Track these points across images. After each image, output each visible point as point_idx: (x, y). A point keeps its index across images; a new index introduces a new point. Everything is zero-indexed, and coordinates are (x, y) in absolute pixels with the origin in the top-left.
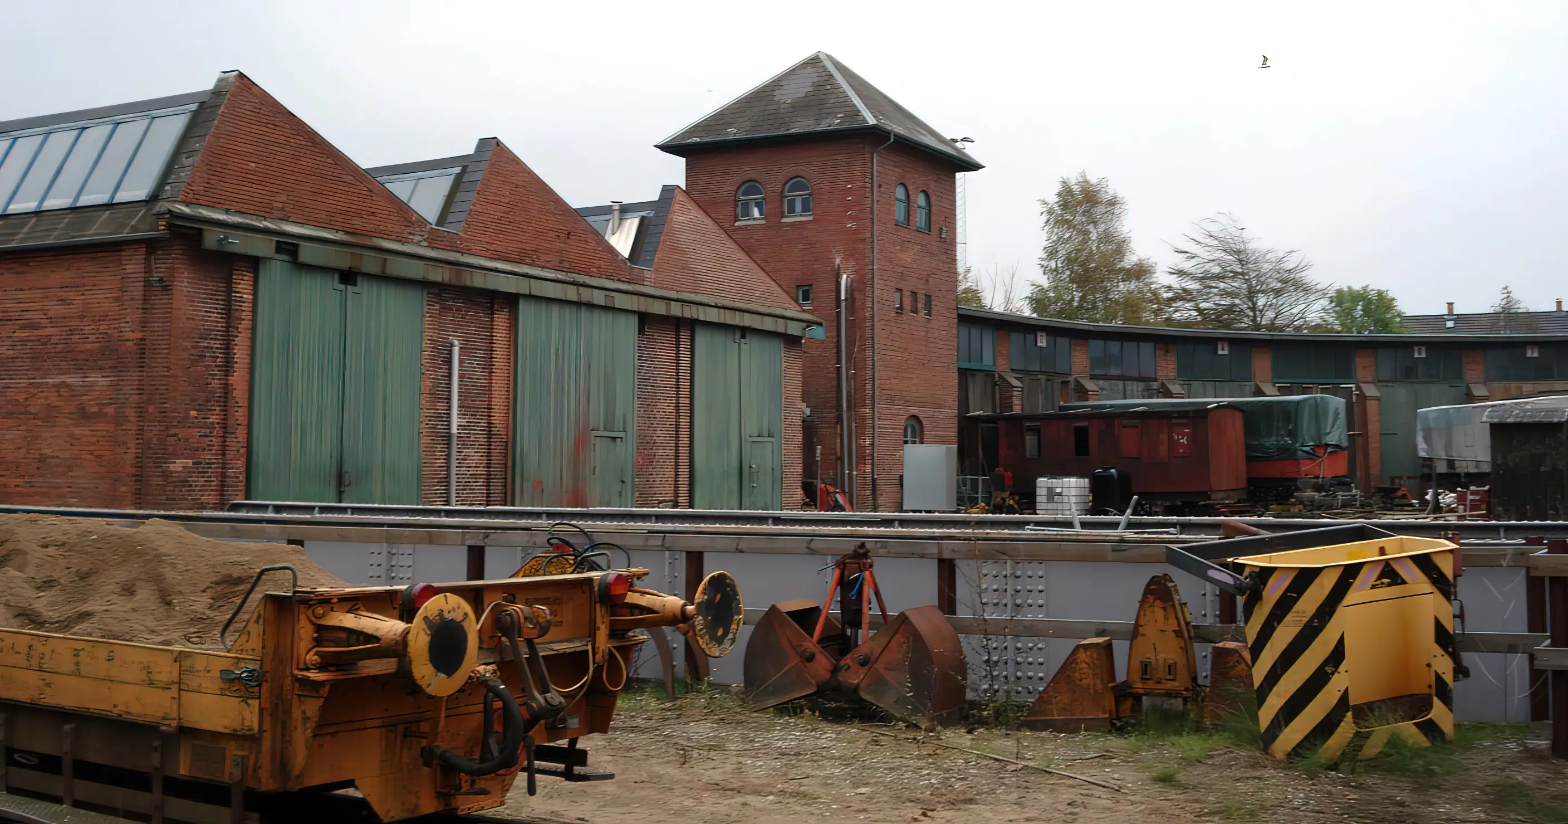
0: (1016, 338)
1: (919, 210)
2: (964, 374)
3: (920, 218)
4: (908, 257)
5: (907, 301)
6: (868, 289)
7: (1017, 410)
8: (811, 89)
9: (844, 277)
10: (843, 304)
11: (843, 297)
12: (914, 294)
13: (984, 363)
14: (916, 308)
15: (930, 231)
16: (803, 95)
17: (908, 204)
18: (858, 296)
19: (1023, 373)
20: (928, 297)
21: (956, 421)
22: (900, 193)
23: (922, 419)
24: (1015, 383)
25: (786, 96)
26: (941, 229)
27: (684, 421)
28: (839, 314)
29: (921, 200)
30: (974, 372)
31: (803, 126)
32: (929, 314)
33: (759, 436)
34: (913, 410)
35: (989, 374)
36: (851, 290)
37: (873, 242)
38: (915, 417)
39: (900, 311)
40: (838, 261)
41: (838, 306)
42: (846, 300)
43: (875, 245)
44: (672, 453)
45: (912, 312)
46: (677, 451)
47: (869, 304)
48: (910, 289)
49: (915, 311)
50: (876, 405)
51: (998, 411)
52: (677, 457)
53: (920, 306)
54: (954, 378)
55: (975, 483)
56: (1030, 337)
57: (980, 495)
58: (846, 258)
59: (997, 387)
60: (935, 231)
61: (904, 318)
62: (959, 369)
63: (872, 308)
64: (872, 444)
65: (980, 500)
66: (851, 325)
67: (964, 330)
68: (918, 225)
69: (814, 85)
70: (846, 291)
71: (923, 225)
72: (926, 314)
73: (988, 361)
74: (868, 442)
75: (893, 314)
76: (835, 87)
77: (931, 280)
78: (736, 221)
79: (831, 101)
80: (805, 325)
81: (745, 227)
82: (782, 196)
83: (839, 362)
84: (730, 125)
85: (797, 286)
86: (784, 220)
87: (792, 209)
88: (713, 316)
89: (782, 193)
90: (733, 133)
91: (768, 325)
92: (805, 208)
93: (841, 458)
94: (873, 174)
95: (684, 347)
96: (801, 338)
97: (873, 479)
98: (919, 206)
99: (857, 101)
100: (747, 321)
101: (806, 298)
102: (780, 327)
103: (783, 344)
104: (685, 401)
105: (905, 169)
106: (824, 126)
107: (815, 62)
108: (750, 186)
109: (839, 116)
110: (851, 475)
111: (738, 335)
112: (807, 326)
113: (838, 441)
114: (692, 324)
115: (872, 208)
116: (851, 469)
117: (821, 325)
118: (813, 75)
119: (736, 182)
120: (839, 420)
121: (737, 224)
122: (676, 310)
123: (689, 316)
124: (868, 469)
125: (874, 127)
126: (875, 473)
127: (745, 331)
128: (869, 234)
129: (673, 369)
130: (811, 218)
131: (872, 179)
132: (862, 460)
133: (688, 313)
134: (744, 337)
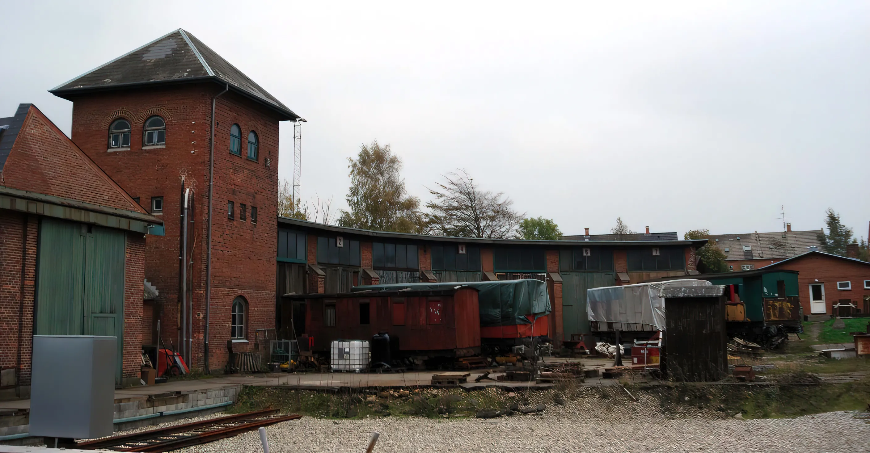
0: (322, 240)
1: (249, 145)
2: (281, 265)
3: (250, 151)
4: (239, 178)
5: (238, 211)
6: (205, 200)
7: (321, 291)
8: (171, 52)
9: (188, 190)
10: (186, 211)
11: (186, 206)
12: (243, 206)
13: (299, 257)
14: (245, 217)
15: (257, 160)
16: (163, 57)
17: (241, 139)
18: (198, 205)
19: (325, 266)
20: (254, 208)
21: (274, 300)
22: (234, 130)
23: (249, 300)
24: (320, 272)
25: (149, 57)
26: (266, 160)
27: (29, 301)
28: (182, 218)
29: (251, 137)
30: (290, 264)
31: (161, 77)
32: (255, 221)
33: (101, 312)
34: (240, 292)
35: (301, 266)
36: (192, 201)
37: (210, 166)
38: (241, 297)
39: (231, 218)
40: (183, 178)
41: (182, 212)
42: (188, 208)
43: (212, 168)
44: (15, 327)
45: (241, 218)
46: (21, 325)
47: (206, 211)
48: (240, 201)
49: (243, 218)
50: (209, 288)
51: (308, 292)
52: (20, 331)
53: (248, 214)
54: (274, 268)
55: (287, 344)
56: (332, 241)
57: (290, 354)
58: (189, 176)
59: (307, 275)
60: (261, 160)
61: (235, 223)
62: (278, 262)
63: (208, 215)
64: (205, 318)
65: (290, 357)
66: (192, 227)
67: (283, 234)
68: (249, 155)
69: (174, 50)
70: (188, 201)
71: (253, 156)
72: (252, 221)
73: (301, 257)
74: (202, 316)
75: (226, 220)
76: (188, 51)
77: (257, 196)
78: (108, 148)
79: (184, 61)
80: (146, 224)
81: (115, 153)
82: (143, 130)
83: (181, 255)
84: (107, 77)
85: (152, 197)
86: (144, 148)
87: (150, 140)
88: (59, 213)
89: (143, 127)
90: (108, 82)
91: (112, 222)
92: (161, 139)
93: (181, 329)
94: (212, 115)
95: (31, 237)
96: (144, 234)
97: (205, 344)
98: (249, 142)
99: (202, 61)
100: (92, 218)
101: (158, 206)
102: (124, 224)
103: (126, 238)
104: (30, 283)
105: (239, 113)
106: (176, 77)
107: (176, 35)
108: (121, 122)
109: (188, 70)
110: (188, 341)
111: (84, 230)
112: (148, 225)
113: (179, 315)
114: (40, 219)
115: (211, 140)
116: (188, 337)
117: (161, 224)
118: (173, 44)
119: (110, 119)
120: (180, 300)
121: (109, 151)
122: (21, 206)
123: (35, 211)
124: (201, 336)
125: (213, 78)
126: (207, 339)
127: (91, 227)
128: (207, 159)
129: (19, 255)
130: (164, 147)
131: (211, 118)
132: (197, 330)
133: (33, 208)
134: (90, 231)
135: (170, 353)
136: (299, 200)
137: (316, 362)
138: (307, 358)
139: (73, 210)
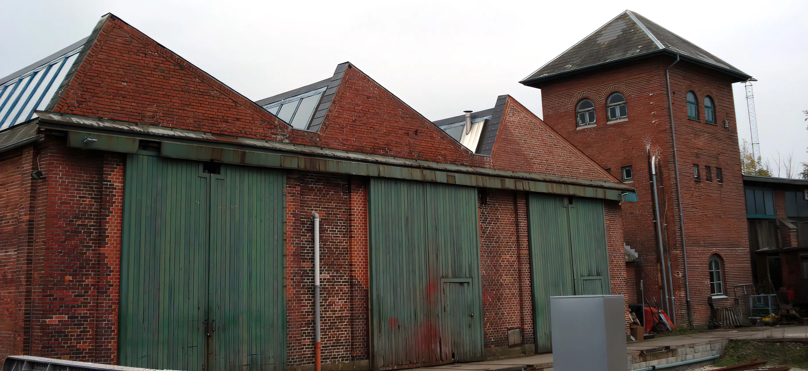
0: (789, 195)
1: (706, 110)
2: (752, 222)
3: (708, 115)
4: (701, 142)
5: (703, 173)
6: (671, 166)
7: (794, 244)
8: (621, 33)
9: (654, 158)
10: (654, 177)
11: (654, 173)
12: (708, 168)
13: (768, 213)
14: (711, 177)
15: (715, 123)
16: (616, 38)
17: (697, 105)
18: (664, 171)
19: (796, 219)
20: (719, 169)
21: (749, 256)
22: (690, 97)
23: (723, 256)
24: (791, 226)
25: (603, 40)
26: (724, 122)
27: (525, 268)
28: (652, 185)
29: (707, 102)
30: (760, 220)
31: (616, 56)
32: (721, 181)
33: (589, 275)
34: (714, 250)
35: (772, 221)
36: (659, 167)
37: (672, 133)
38: (717, 255)
39: (698, 180)
40: (648, 147)
41: (651, 179)
42: (656, 174)
43: (674, 135)
44: (516, 292)
45: (707, 180)
46: (521, 290)
47: (673, 176)
48: (705, 164)
49: (709, 179)
50: (685, 248)
51: (781, 246)
52: (521, 295)
53: (713, 176)
54: (745, 225)
55: (766, 298)
56: (799, 194)
57: (770, 308)
58: (653, 144)
59: (778, 231)
60: (719, 122)
61: (702, 184)
62: (748, 219)
63: (676, 179)
64: (684, 276)
65: (771, 311)
66: (662, 191)
67: (750, 192)
68: (707, 119)
69: (624, 31)
70: (656, 168)
71: (711, 119)
72: (718, 181)
73: (770, 212)
74: (681, 275)
75: (693, 182)
76: (637, 30)
77: (720, 157)
78: (577, 127)
79: (635, 39)
80: (620, 192)
81: (583, 130)
82: (606, 106)
83: (655, 218)
84: (567, 63)
85: (622, 167)
86: (609, 123)
87: (614, 115)
88: (542, 188)
89: (606, 104)
90: (569, 67)
91: (589, 193)
92: (623, 113)
93: (662, 288)
94: (667, 85)
95: (521, 212)
96: (618, 202)
97: (687, 301)
98: (706, 107)
99: (651, 36)
100: (572, 191)
101: (628, 175)
102: (600, 194)
103: (604, 207)
104: (525, 252)
105: (692, 81)
106: (629, 55)
107: (624, 17)
108: (585, 102)
109: (639, 47)
110: (670, 299)
111: (566, 202)
112: (622, 193)
113: (659, 275)
114: (527, 195)
115: (669, 108)
116: (670, 295)
117: (633, 191)
118: (622, 25)
119: (575, 100)
120: (659, 260)
121: (578, 129)
122: (510, 184)
123: (522, 189)
124: (683, 294)
125: (664, 51)
126: (688, 297)
127: (571, 199)
128: (668, 127)
129: (513, 229)
130: (627, 120)
131: (667, 88)
132: (677, 288)
133: (521, 186)
134: (571, 203)
135: (655, 310)
136: (760, 158)
137: (797, 315)
138: (788, 311)
139: (554, 185)
